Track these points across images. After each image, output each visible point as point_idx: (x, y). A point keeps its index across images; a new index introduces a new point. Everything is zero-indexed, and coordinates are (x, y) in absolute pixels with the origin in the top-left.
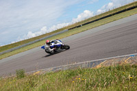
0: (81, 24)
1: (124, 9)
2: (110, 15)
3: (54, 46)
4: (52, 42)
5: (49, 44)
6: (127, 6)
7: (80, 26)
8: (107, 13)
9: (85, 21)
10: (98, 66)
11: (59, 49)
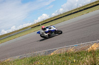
0: (40, 24)
1: (71, 13)
2: (61, 17)
3: (49, 31)
4: (47, 28)
5: (44, 29)
6: (72, 11)
7: (39, 25)
8: (59, 15)
9: (43, 21)
10: (52, 54)
11: (53, 34)
